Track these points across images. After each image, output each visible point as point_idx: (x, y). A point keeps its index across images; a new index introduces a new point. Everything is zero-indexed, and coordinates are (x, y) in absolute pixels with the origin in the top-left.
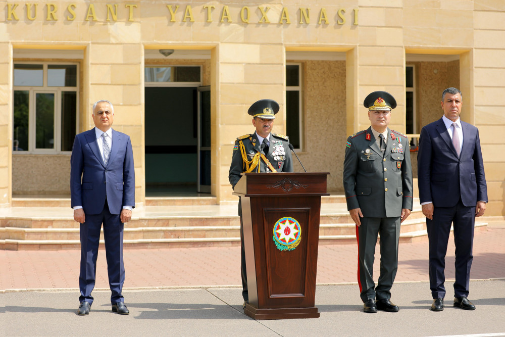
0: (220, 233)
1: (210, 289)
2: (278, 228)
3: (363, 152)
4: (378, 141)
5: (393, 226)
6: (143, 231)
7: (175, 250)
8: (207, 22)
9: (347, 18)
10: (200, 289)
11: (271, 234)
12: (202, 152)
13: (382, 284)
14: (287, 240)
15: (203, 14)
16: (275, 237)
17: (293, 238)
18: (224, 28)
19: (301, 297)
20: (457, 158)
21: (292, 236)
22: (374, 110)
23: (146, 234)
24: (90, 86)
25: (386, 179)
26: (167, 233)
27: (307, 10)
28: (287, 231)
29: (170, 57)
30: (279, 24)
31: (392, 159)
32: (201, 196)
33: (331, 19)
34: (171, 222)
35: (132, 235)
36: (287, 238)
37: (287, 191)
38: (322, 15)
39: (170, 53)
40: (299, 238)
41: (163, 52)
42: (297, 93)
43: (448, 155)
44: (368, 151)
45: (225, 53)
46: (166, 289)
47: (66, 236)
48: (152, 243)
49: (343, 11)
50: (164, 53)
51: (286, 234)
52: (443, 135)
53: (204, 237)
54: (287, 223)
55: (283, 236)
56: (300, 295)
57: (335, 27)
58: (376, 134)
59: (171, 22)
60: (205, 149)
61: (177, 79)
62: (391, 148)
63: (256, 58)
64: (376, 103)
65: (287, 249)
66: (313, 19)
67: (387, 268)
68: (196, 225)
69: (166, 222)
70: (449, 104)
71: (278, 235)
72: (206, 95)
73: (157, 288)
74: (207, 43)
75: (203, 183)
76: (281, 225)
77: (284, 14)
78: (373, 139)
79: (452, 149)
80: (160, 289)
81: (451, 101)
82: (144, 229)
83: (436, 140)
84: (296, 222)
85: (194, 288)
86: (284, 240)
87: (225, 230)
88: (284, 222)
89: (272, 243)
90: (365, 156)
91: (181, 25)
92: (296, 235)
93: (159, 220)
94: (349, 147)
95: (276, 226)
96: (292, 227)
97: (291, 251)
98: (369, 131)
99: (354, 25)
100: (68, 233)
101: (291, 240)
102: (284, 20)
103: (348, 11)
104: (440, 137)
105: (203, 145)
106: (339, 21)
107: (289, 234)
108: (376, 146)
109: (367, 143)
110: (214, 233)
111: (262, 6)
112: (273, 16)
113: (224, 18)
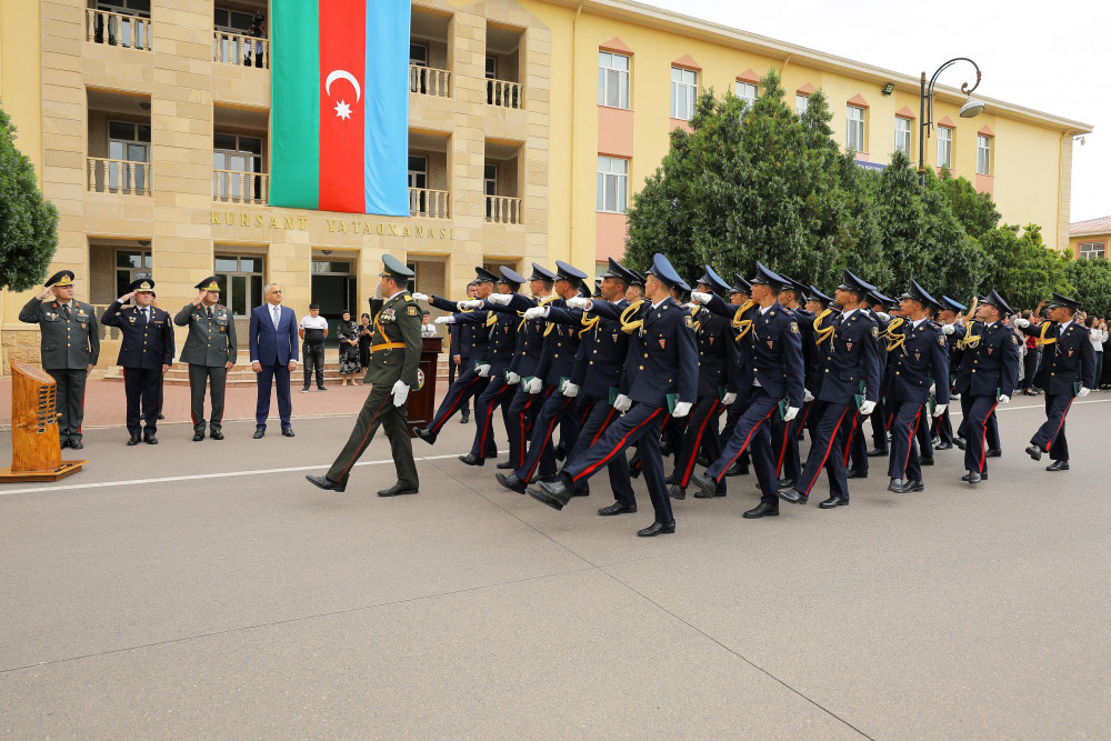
8: (355, 232)
9: (447, 235)
15: (352, 228)
18: (366, 237)
24: (272, 273)
27: (422, 228)
29: (329, 256)
30: (403, 236)
33: (436, 234)
38: (430, 231)
39: (329, 253)
41: (324, 251)
45: (365, 253)
49: (445, 230)
57: (439, 240)
61: (333, 270)
66: (425, 234)
72: (353, 281)
74: (354, 246)
77: (406, 229)
91: (337, 234)
102: (406, 234)
103: (448, 230)
106: (442, 237)
111: (392, 224)
112: (399, 231)
113: (367, 231)
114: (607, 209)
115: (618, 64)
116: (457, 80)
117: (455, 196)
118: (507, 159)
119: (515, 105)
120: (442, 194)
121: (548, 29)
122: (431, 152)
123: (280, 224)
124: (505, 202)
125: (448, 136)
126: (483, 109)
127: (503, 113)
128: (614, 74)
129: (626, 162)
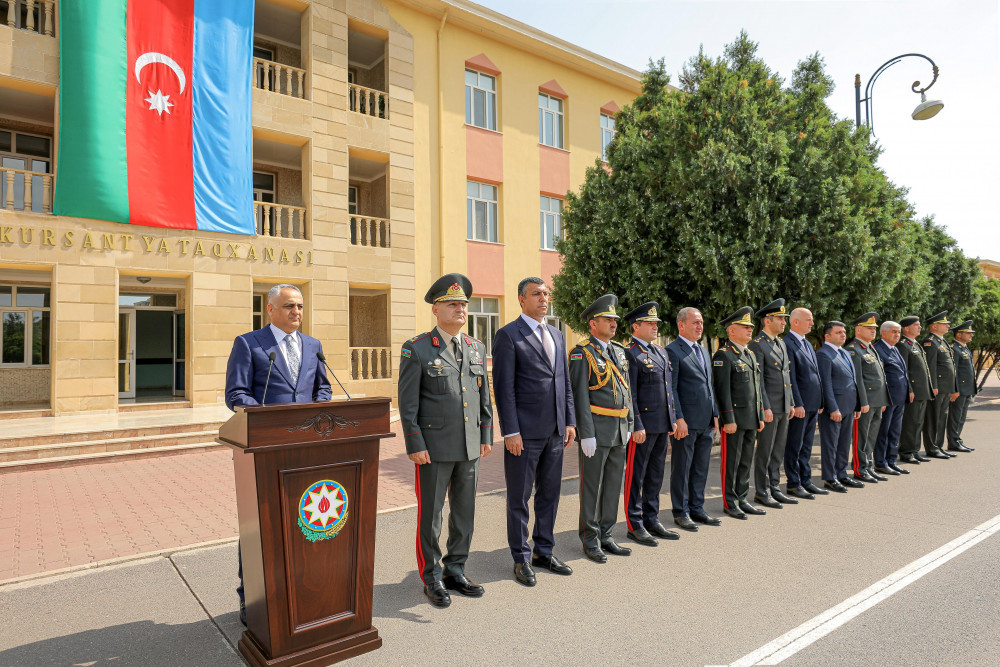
0: (193, 439)
1: (175, 554)
2: (308, 501)
3: (430, 363)
4: (450, 348)
5: (472, 470)
6: (106, 444)
7: (143, 461)
8: (182, 254)
9: (304, 258)
10: (161, 557)
11: (295, 515)
12: (178, 364)
13: (455, 553)
14: (324, 522)
15: (178, 247)
16: (301, 520)
17: (336, 515)
18: (197, 260)
19: (350, 618)
20: (550, 369)
21: (332, 512)
22: (448, 301)
23: (109, 447)
24: (57, 304)
25: (465, 404)
26: (134, 444)
27: (272, 250)
28: (324, 505)
29: (147, 285)
30: (248, 259)
31: (472, 374)
32: (176, 400)
33: (290, 258)
34: (139, 432)
35: (93, 449)
36: (324, 518)
37: (326, 436)
38: (283, 254)
39: (147, 281)
40: (345, 514)
41: (141, 279)
42: (259, 317)
43: (540, 366)
44: (438, 362)
45: (199, 281)
46: (102, 566)
47: (6, 457)
48: (116, 456)
49: (301, 252)
50: (141, 281)
51: (322, 512)
52: (529, 338)
53: (176, 444)
54: (324, 491)
55: (316, 515)
56: (348, 615)
57: (294, 265)
58: (447, 338)
59: (147, 252)
60: (180, 360)
61: (156, 303)
62: (468, 358)
63: (227, 286)
64: (450, 290)
65: (323, 537)
66: (276, 257)
67: (460, 527)
68: (168, 433)
69: (135, 432)
70: (536, 298)
71: (308, 515)
72: (181, 317)
73: (87, 566)
74: (181, 272)
75: (178, 388)
76: (313, 496)
77: (251, 251)
78: (442, 346)
79: (544, 358)
80: (92, 567)
81: (539, 293)
82: (108, 441)
83: (521, 344)
84: (340, 487)
85: (150, 556)
86: (318, 523)
87: (199, 436)
88: (317, 490)
89: (296, 529)
90: (433, 369)
91: (157, 254)
92: (340, 510)
93: (125, 431)
94: (409, 356)
95: (303, 498)
96: (332, 496)
97: (332, 539)
98: (435, 332)
99: (310, 263)
100: (9, 454)
101: (331, 520)
102: (251, 257)
103: (305, 253)
104: (527, 342)
105: (178, 357)
106: (298, 260)
107: (326, 510)
108: (449, 355)
109: (434, 351)
110: (186, 440)
111: (233, 244)
112: (242, 251)
113: (198, 251)
114: (477, 237)
115: (484, 84)
116: (315, 81)
117: (315, 213)
118: (369, 181)
119: (382, 116)
120: (296, 212)
121: (410, 36)
122: (280, 169)
123: (96, 243)
124: (373, 223)
125: (305, 145)
126: (345, 117)
127: (369, 122)
128: (480, 93)
129: (495, 189)
